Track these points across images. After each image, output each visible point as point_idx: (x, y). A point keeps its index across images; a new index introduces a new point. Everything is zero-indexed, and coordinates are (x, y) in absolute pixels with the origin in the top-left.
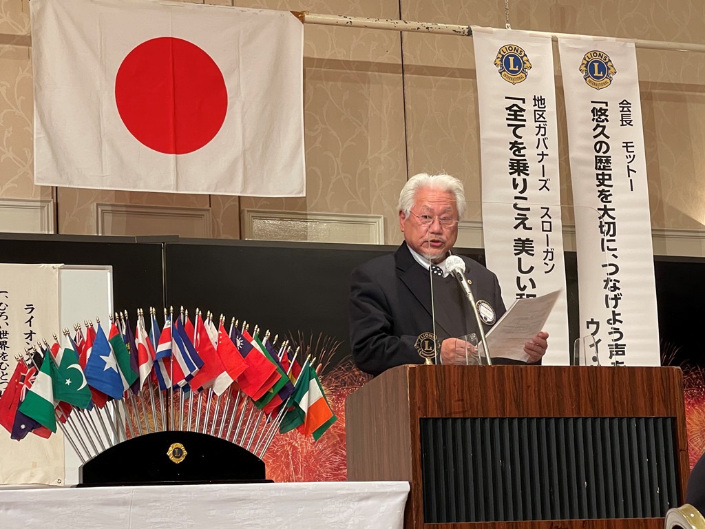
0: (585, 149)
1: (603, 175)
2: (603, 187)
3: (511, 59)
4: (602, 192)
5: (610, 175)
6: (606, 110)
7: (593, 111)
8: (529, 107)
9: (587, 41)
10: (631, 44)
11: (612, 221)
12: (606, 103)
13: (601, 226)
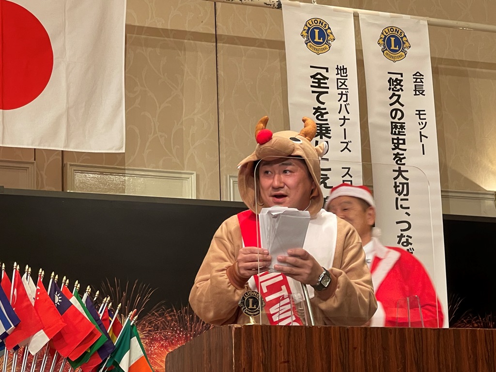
0: (382, 115)
1: (398, 139)
2: (397, 151)
3: (317, 31)
4: (397, 155)
5: (404, 140)
6: (401, 81)
7: (389, 81)
8: (332, 75)
9: (384, 17)
10: (424, 22)
11: (406, 181)
12: (402, 75)
13: (396, 186)
